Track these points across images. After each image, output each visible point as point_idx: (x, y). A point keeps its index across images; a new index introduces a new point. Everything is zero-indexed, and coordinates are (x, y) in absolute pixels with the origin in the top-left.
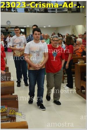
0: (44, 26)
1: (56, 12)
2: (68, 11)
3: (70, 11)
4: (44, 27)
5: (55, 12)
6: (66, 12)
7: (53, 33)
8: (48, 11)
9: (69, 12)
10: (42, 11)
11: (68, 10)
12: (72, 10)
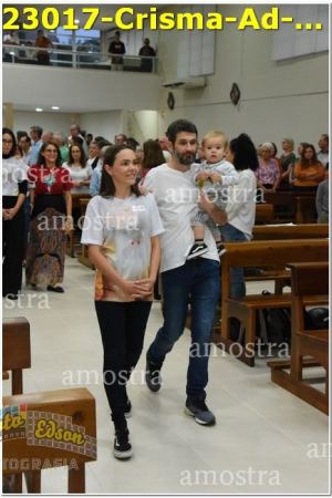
0: (36, 107)
1: (74, 65)
2: (113, 66)
3: (120, 66)
4: (38, 110)
5: (70, 66)
6: (108, 68)
7: (74, 126)
8: (51, 61)
11: (113, 62)
12: (126, 64)
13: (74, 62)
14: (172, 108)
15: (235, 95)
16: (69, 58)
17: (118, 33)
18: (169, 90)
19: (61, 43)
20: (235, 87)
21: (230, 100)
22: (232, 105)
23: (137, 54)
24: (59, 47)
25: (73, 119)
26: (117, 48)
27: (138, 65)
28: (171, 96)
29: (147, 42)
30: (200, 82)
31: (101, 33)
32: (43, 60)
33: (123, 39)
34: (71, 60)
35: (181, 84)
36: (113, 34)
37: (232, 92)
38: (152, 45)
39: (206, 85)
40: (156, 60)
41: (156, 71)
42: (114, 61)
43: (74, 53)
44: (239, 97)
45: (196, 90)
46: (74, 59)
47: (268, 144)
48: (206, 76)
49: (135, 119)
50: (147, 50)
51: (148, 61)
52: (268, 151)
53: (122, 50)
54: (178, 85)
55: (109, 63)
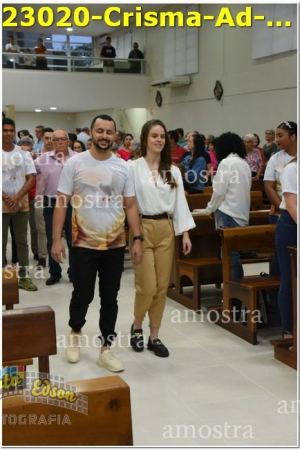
0: (35, 108)
1: (69, 69)
2: (105, 69)
3: (111, 69)
4: (38, 111)
5: (65, 70)
6: (101, 70)
8: (49, 66)
9: (108, 72)
10: (28, 63)
12: (116, 66)
13: (69, 66)
14: (160, 105)
15: (219, 92)
16: (64, 62)
17: (109, 39)
18: (157, 89)
19: (55, 50)
20: (218, 84)
21: (213, 96)
22: (215, 101)
23: (127, 57)
24: (55, 53)
25: (69, 118)
26: (108, 52)
27: (128, 66)
28: (159, 94)
29: (136, 45)
30: (186, 80)
31: (93, 39)
32: (41, 65)
33: (113, 44)
34: (66, 64)
35: (168, 83)
36: (104, 40)
37: (216, 88)
38: (139, 48)
39: (190, 83)
40: (144, 62)
41: (144, 73)
42: (106, 64)
43: (69, 58)
44: (222, 93)
45: (182, 88)
46: (69, 64)
47: (250, 136)
48: (191, 75)
49: (126, 116)
50: (136, 53)
51: (137, 63)
52: (250, 141)
53: (113, 54)
54: (164, 84)
55: (101, 66)
